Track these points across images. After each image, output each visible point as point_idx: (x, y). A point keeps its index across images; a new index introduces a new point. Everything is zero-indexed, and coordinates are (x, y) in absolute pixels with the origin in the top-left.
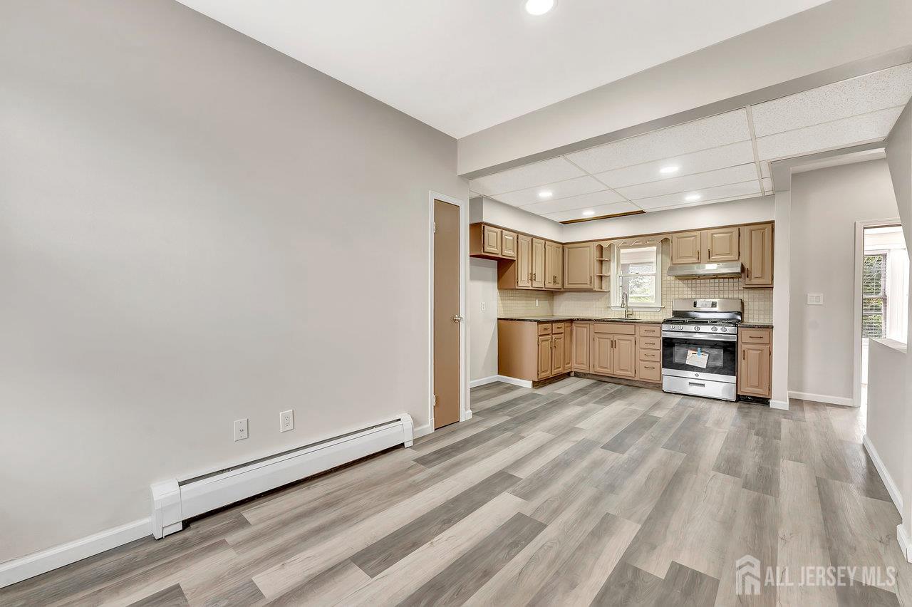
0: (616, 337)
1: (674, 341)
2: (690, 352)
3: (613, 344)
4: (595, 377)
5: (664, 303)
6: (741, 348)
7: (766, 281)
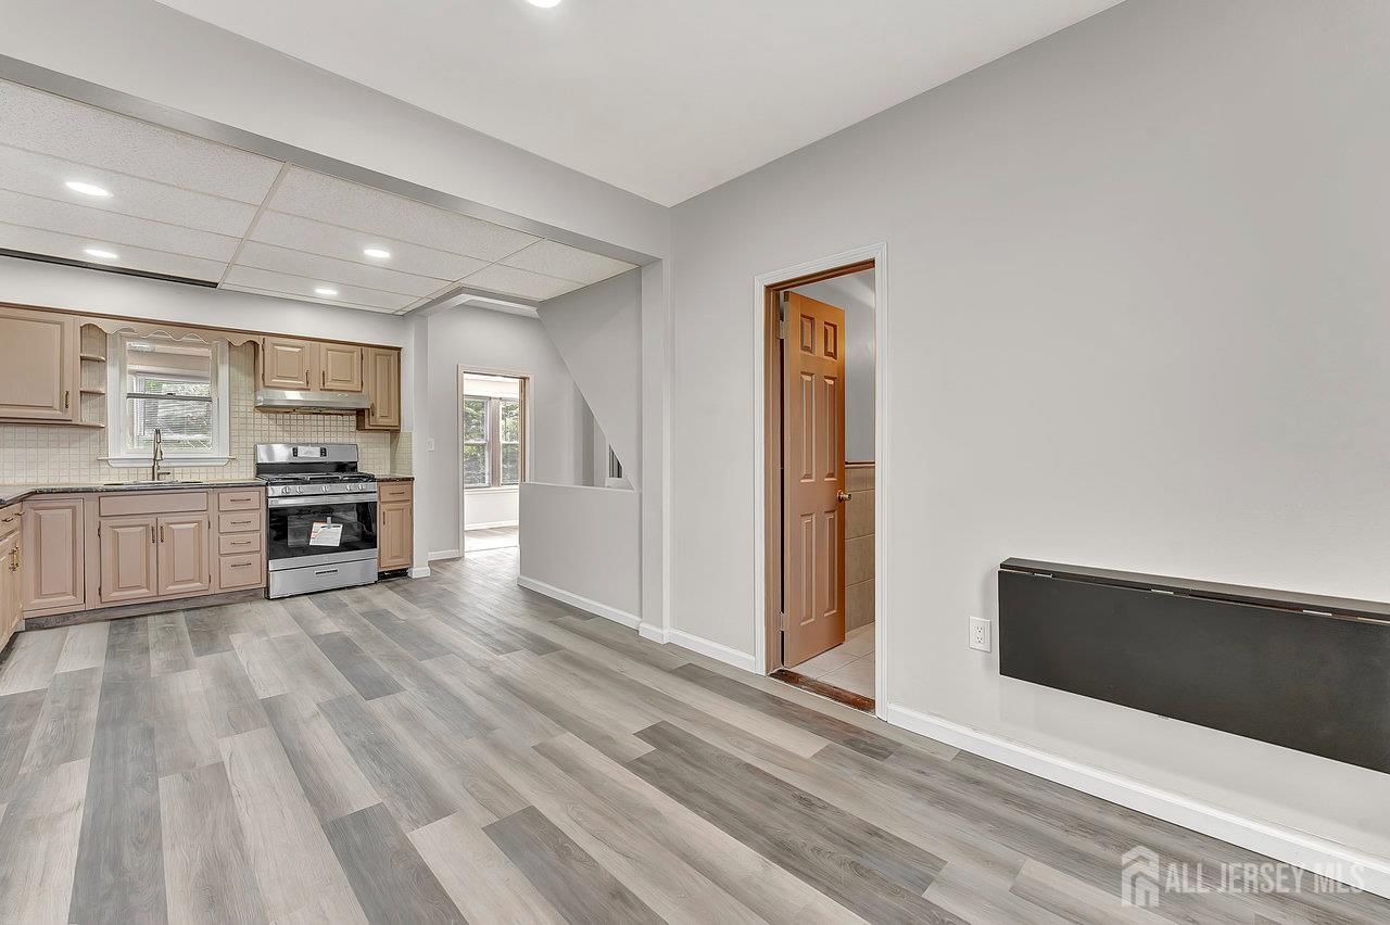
0: (163, 520)
1: (289, 511)
2: (317, 526)
3: (156, 535)
4: (100, 616)
5: (234, 451)
6: (381, 509)
7: (391, 421)
